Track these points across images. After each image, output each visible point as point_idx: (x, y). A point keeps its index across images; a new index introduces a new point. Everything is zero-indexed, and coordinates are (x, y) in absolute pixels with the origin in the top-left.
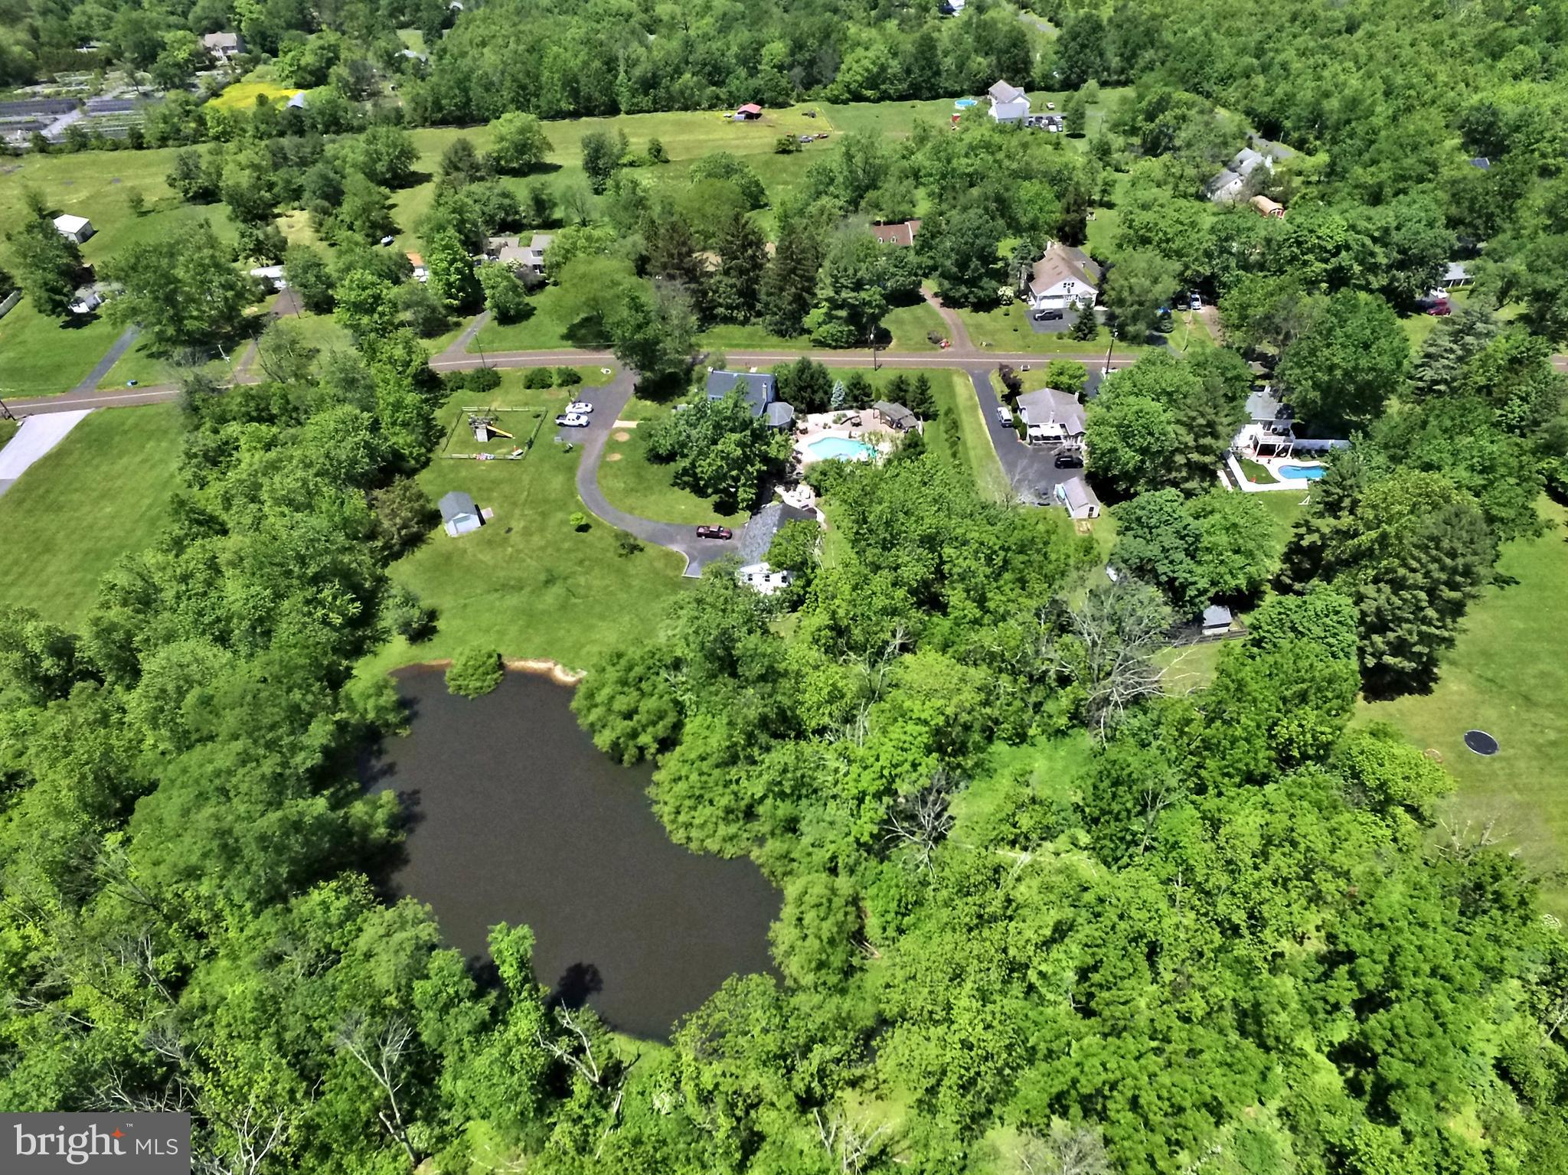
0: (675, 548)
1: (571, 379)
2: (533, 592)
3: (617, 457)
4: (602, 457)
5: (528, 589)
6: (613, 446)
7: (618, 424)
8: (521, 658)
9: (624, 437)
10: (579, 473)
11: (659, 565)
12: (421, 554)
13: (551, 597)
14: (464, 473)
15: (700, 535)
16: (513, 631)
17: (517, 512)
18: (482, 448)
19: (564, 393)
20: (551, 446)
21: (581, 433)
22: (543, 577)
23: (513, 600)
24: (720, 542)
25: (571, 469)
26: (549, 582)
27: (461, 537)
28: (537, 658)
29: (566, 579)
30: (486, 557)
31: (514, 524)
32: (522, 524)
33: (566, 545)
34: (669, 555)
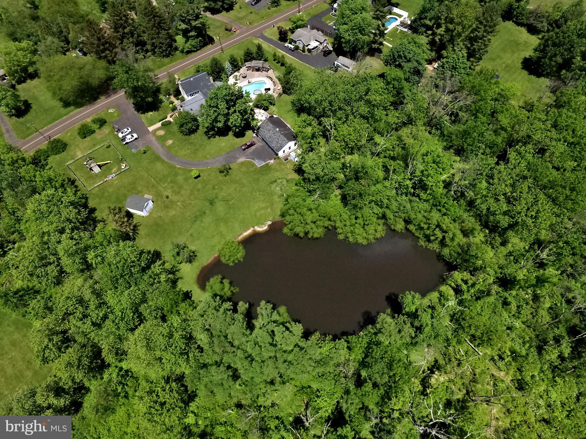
0: (242, 160)
1: (102, 122)
2: (211, 211)
3: (170, 142)
4: (163, 146)
5: (207, 212)
6: (162, 139)
7: (151, 129)
8: (239, 236)
9: (161, 133)
10: (164, 158)
11: (244, 169)
12: (142, 231)
13: (220, 208)
14: (111, 190)
15: (244, 149)
16: (223, 228)
17: (160, 188)
18: (104, 174)
19: (106, 130)
20: (133, 155)
21: (140, 142)
22: (207, 204)
23: (208, 220)
24: (253, 147)
25: (158, 158)
26: (212, 203)
27: (151, 213)
28: (245, 231)
29: (216, 198)
30: (172, 213)
31: (166, 193)
32: (170, 191)
33: (200, 186)
34: (242, 163)
